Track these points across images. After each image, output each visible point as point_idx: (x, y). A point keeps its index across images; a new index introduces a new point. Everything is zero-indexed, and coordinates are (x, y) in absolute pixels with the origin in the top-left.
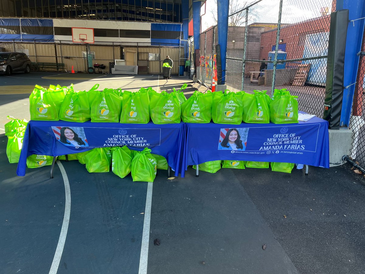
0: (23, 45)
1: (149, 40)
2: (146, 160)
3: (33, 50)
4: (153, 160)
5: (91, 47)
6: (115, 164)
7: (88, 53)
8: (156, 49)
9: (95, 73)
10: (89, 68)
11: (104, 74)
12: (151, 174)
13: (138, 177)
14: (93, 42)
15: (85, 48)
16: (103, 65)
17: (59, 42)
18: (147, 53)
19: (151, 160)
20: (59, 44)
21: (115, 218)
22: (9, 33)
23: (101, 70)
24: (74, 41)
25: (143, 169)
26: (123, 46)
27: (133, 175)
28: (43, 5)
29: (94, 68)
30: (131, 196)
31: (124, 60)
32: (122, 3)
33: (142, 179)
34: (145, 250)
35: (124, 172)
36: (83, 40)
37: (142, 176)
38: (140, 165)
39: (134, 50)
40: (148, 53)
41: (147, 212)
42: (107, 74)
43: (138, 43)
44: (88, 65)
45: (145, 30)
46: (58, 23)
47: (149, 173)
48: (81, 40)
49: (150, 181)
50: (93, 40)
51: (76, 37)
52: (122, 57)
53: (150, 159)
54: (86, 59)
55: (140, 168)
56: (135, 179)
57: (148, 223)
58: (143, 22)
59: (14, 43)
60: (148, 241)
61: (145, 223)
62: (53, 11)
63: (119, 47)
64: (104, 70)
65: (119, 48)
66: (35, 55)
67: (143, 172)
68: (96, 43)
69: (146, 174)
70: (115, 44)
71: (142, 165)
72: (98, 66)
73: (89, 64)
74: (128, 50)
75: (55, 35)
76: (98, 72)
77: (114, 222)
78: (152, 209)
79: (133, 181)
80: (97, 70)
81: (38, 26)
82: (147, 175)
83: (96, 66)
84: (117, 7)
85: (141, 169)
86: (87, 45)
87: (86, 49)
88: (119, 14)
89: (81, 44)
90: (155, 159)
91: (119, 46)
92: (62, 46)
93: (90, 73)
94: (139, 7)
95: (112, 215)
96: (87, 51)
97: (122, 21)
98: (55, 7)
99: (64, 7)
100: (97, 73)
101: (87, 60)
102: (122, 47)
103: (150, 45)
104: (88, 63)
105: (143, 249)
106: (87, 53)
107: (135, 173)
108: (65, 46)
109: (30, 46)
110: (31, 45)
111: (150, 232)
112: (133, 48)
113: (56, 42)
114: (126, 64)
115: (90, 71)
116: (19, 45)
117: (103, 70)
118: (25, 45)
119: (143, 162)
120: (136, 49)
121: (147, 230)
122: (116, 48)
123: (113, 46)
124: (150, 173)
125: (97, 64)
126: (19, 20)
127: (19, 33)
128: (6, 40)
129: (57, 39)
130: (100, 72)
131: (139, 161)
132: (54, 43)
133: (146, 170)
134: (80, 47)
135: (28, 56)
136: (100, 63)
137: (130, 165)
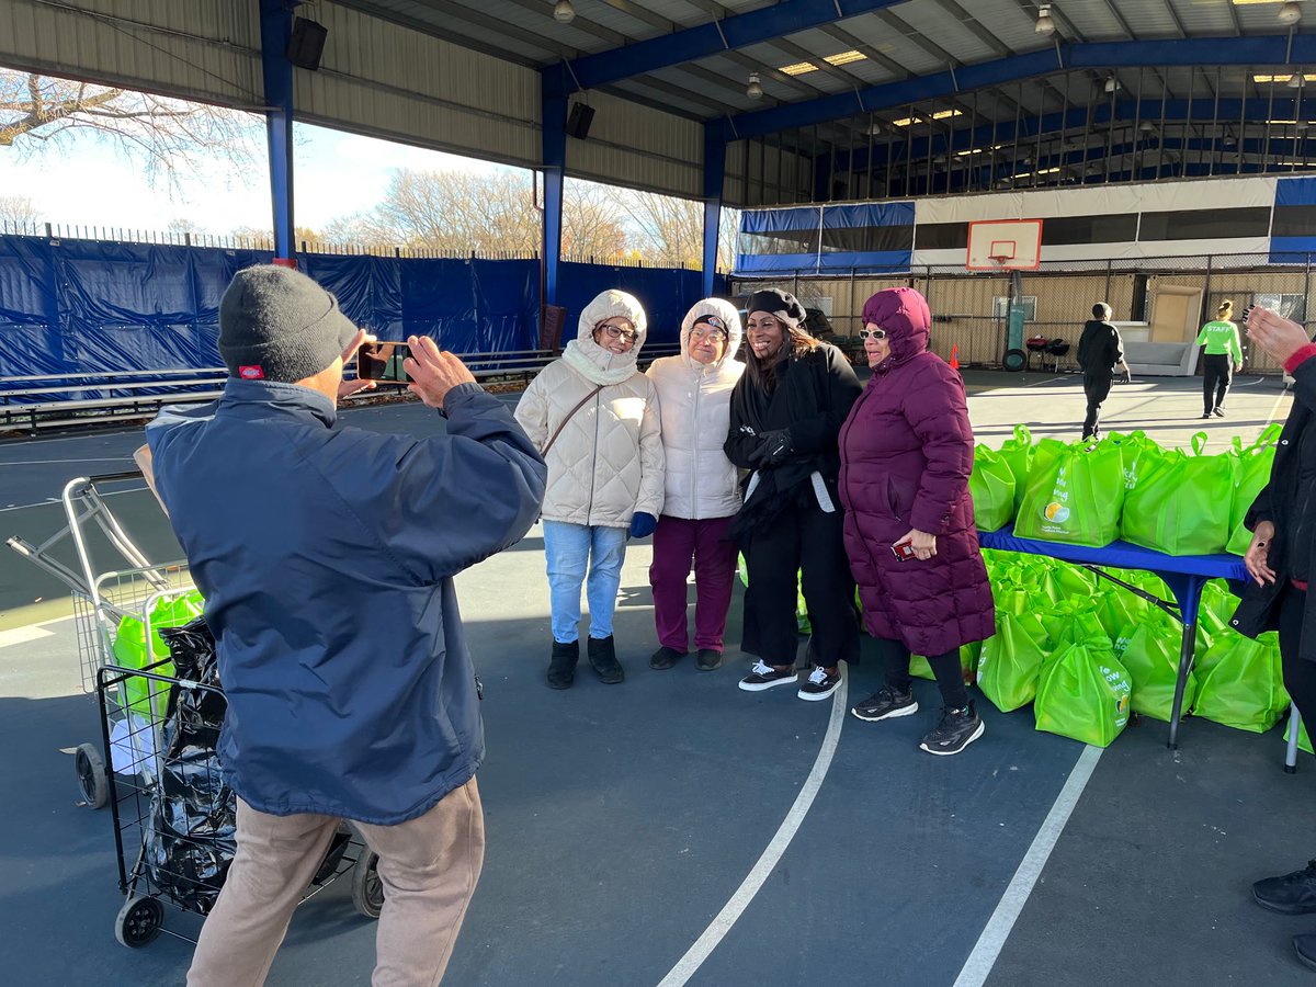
0: (818, 283)
1: (1263, 244)
2: (1089, 669)
3: (846, 296)
4: (1116, 676)
5: (1028, 284)
6: (988, 664)
7: (1014, 302)
8: (1291, 278)
9: (1029, 370)
10: (1009, 353)
11: (1061, 372)
12: (1098, 719)
13: (1054, 719)
14: (1033, 264)
15: (1007, 283)
16: (1061, 340)
17: (924, 271)
18: (1246, 293)
19: (1111, 673)
20: (922, 277)
21: (944, 810)
22: (789, 252)
23: (1049, 359)
24: (971, 264)
25: (1074, 695)
26: (1148, 270)
27: (1039, 709)
28: (894, 159)
29: (1025, 350)
30: (1014, 768)
31: (1145, 324)
32: (1165, 118)
33: (1066, 729)
34: (1006, 918)
35: (1011, 694)
36: (1001, 259)
37: (1067, 718)
38: (1063, 682)
39: (1196, 286)
40: (1252, 293)
41: (1051, 825)
42: (1072, 373)
43: (1210, 256)
44: (1007, 341)
45: (1250, 206)
46: (930, 210)
47: (1091, 712)
48: (995, 261)
49: (1093, 741)
50: (1035, 258)
51: (979, 254)
52: (1139, 311)
53: (1107, 671)
54: (1003, 321)
55: (1065, 691)
56: (1044, 722)
57: (1041, 856)
58: (1243, 178)
59: (797, 278)
60: (1023, 899)
61: (1034, 853)
62: (921, 172)
63: (1133, 276)
64: (1063, 358)
65: (1130, 281)
66: (849, 314)
67: (1072, 705)
68: (1044, 268)
69: (1084, 714)
70: (1116, 266)
71: (1073, 682)
72: (1041, 344)
73: (1011, 338)
74: (1166, 284)
75: (916, 248)
76: (1037, 367)
77: (939, 821)
78: (1068, 821)
79: (1037, 728)
80: (1036, 358)
81: (868, 227)
82: (1087, 721)
83: (1034, 346)
84: (1146, 133)
85: (1068, 694)
86: (1015, 275)
87: (1006, 292)
88: (1152, 158)
89: (991, 274)
90: (1125, 673)
91: (1134, 271)
92: (933, 283)
93: (1009, 369)
94: (1235, 123)
95: (938, 802)
96: (1010, 296)
97: (1156, 182)
98: (926, 161)
99: (958, 159)
100: (1034, 370)
101: (1005, 325)
102: (1141, 277)
103: (1264, 261)
104: (1008, 334)
105: (1001, 914)
106: (1010, 302)
107: (1045, 703)
108: (941, 283)
109: (838, 288)
110: (842, 284)
111: (1039, 880)
112: (1189, 278)
113: (914, 270)
114: (1151, 338)
115: (1013, 361)
116: (810, 284)
117: (1057, 360)
118: (825, 285)
119: (1076, 673)
120: (1202, 279)
121: (1030, 873)
122: (1119, 279)
123: (1108, 273)
124: (1097, 712)
125: (1038, 337)
126: (818, 210)
127: (813, 250)
128: (777, 271)
129: (919, 263)
130: (1046, 366)
131: (1064, 667)
132: (909, 276)
133: (1081, 700)
134: (989, 283)
135: (829, 317)
136: (1051, 334)
137: (1033, 676)
